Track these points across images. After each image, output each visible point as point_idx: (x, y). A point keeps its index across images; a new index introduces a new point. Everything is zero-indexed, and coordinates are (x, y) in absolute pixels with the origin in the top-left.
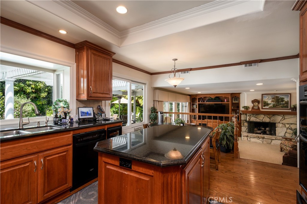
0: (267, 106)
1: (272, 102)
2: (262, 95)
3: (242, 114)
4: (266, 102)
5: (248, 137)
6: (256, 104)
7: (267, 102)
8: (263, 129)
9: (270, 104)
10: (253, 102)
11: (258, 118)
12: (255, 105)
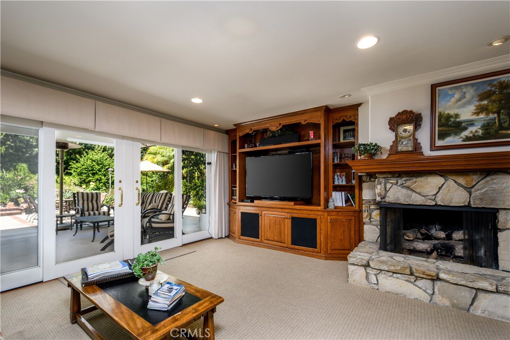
0: (456, 134)
1: (477, 114)
2: (434, 87)
3: (364, 178)
4: (449, 117)
5: (369, 270)
6: (405, 131)
7: (457, 116)
8: (442, 235)
9: (471, 123)
10: (395, 123)
11: (418, 191)
12: (404, 134)
